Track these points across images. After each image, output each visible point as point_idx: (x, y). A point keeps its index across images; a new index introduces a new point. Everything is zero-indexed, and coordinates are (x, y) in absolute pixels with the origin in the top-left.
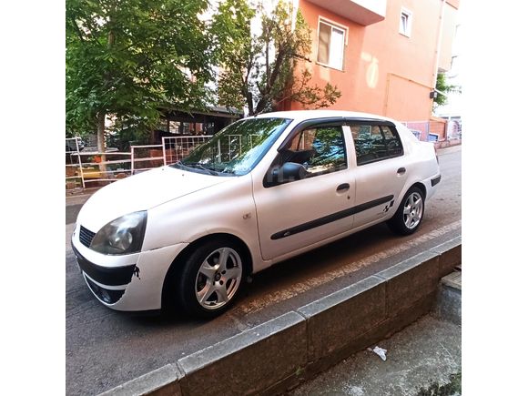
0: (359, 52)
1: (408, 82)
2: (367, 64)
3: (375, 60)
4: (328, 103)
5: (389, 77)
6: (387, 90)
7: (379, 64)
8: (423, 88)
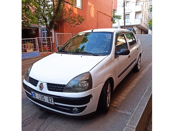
0: (87, 2)
1: (104, 14)
2: (90, 7)
3: (93, 6)
4: (79, 23)
5: (98, 12)
6: (97, 18)
7: (94, 7)
8: (109, 17)
